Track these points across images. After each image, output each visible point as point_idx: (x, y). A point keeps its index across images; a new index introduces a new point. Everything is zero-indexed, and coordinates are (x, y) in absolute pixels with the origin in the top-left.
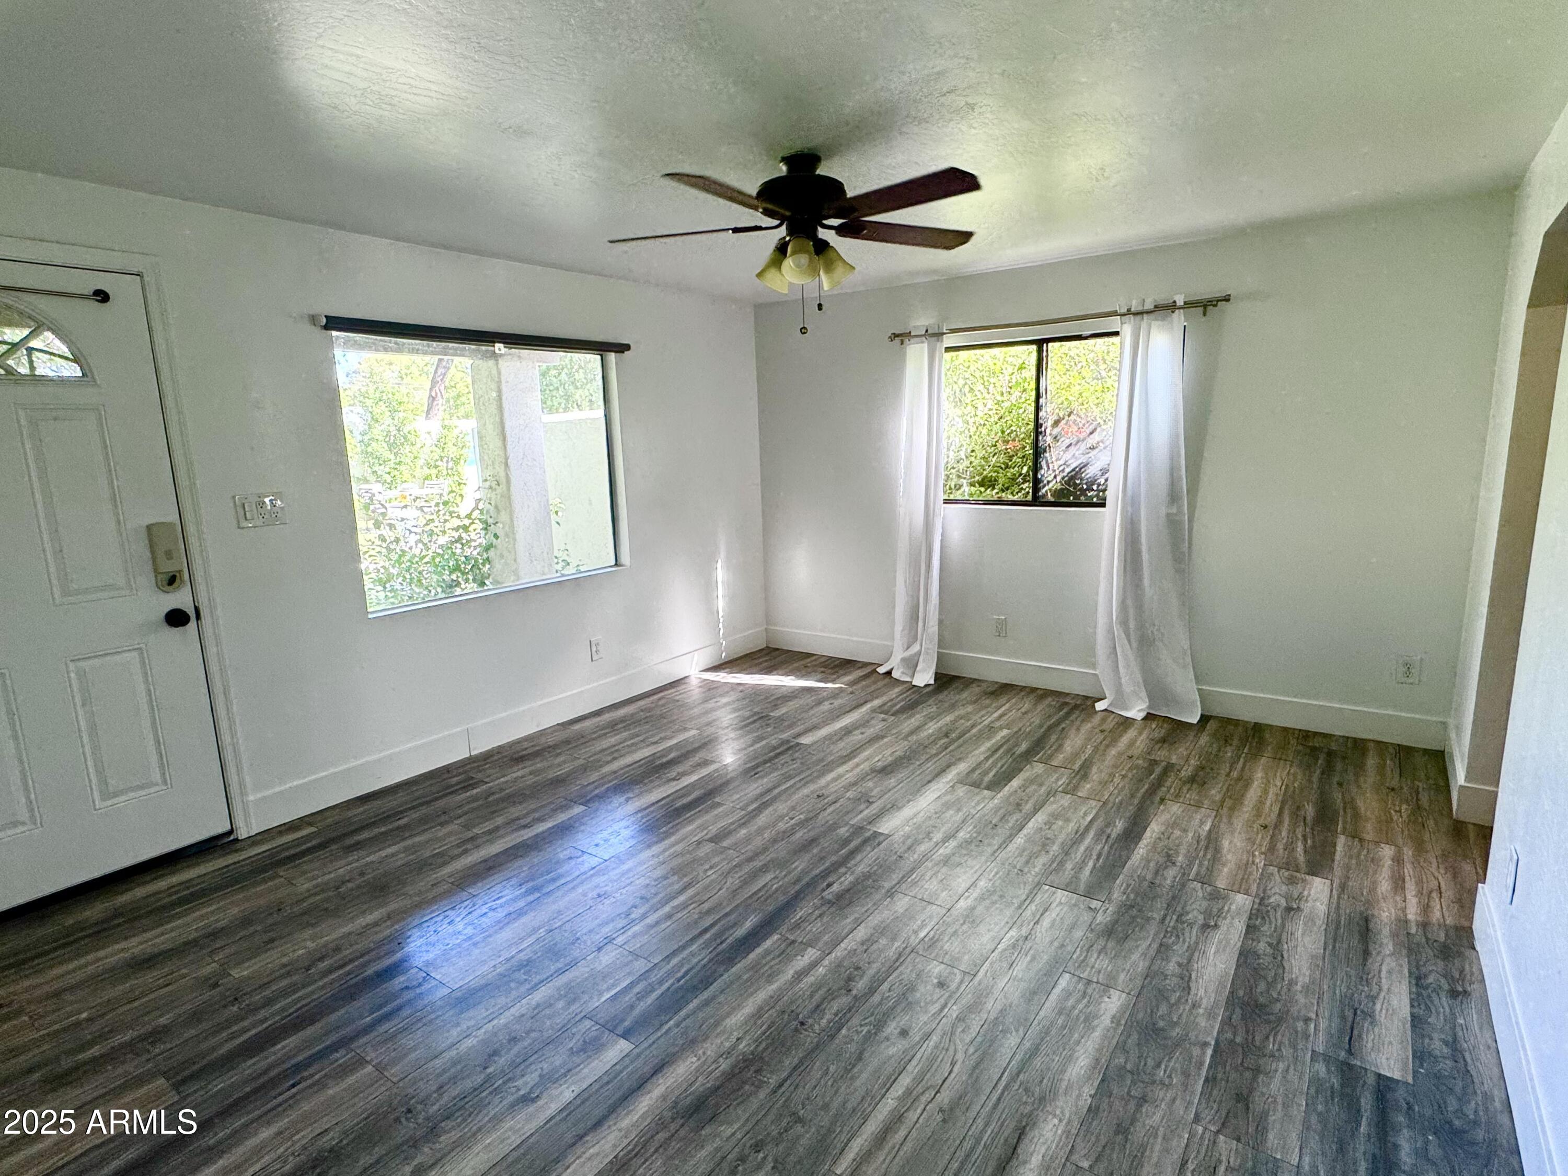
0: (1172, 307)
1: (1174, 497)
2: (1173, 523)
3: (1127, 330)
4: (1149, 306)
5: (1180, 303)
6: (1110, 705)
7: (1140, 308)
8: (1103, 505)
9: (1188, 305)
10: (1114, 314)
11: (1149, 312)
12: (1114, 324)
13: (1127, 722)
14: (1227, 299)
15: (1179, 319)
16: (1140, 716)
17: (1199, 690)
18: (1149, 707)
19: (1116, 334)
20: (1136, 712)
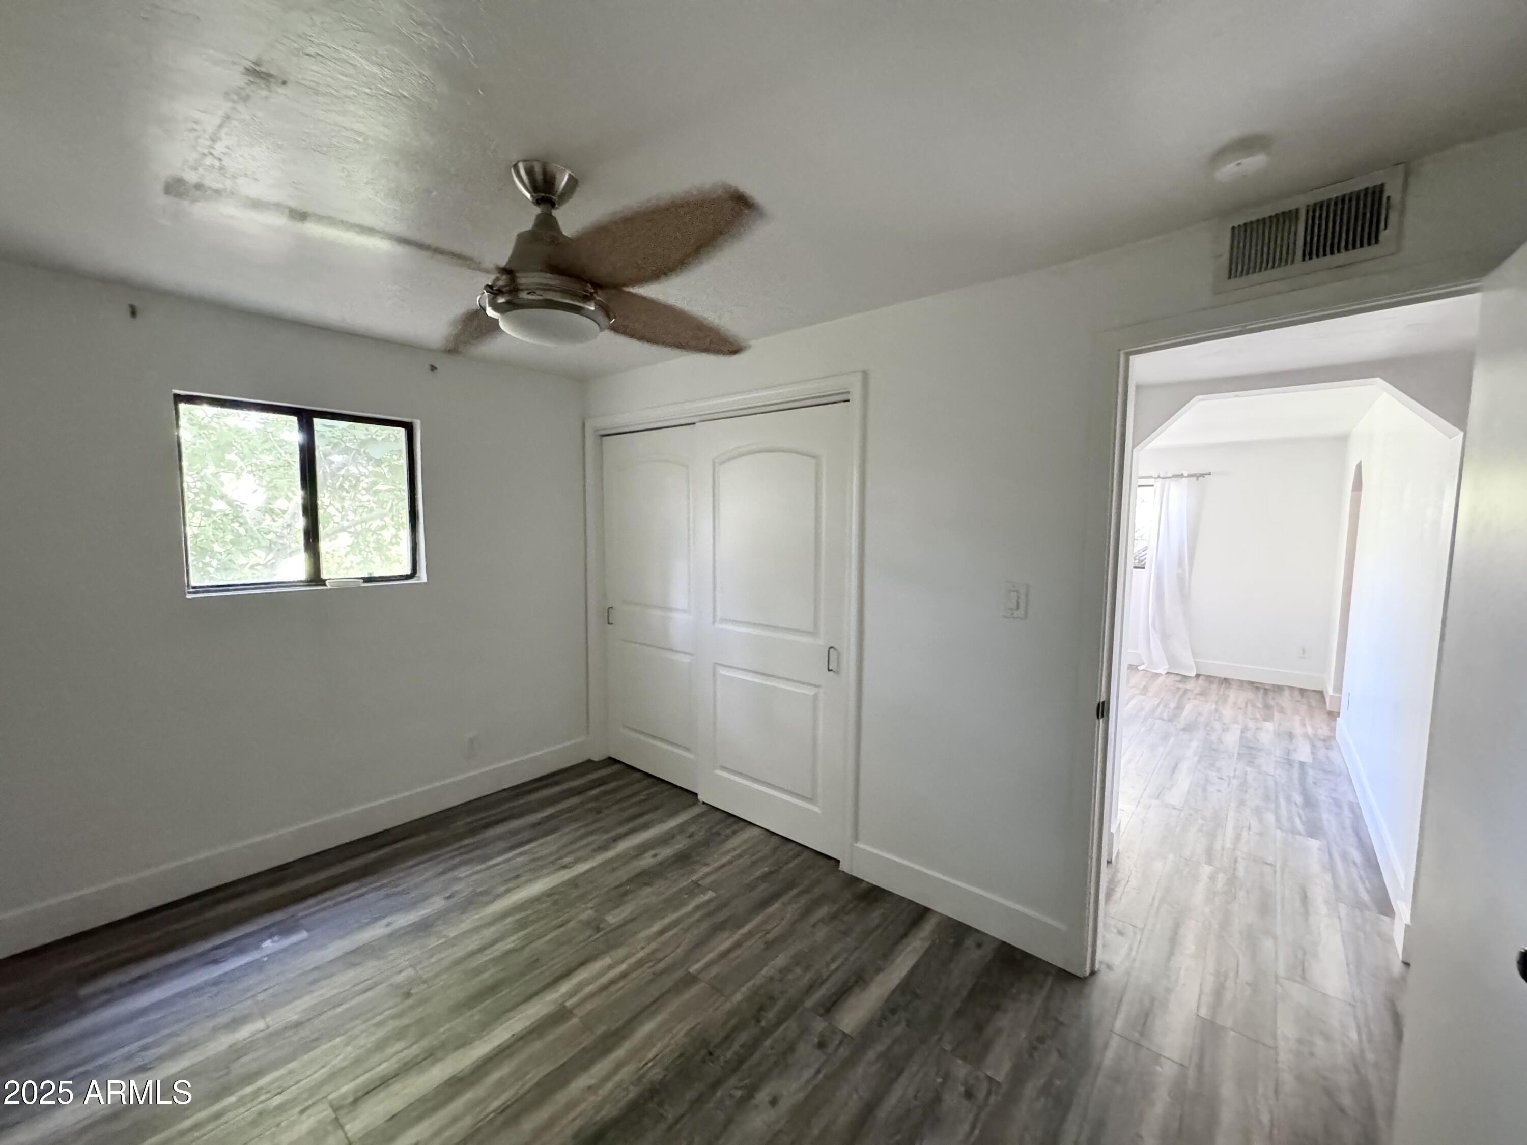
0: (1182, 476)
1: (1180, 564)
2: (1181, 579)
3: (1158, 484)
4: (1170, 475)
5: (1186, 474)
6: (1146, 667)
7: (1165, 476)
8: (1144, 568)
9: (1190, 476)
10: (1151, 477)
11: (1170, 478)
12: (1151, 482)
13: (1158, 675)
14: (1210, 474)
15: (1184, 481)
16: (1164, 672)
17: (1195, 662)
18: (1169, 668)
19: (1152, 486)
20: (1162, 671)
